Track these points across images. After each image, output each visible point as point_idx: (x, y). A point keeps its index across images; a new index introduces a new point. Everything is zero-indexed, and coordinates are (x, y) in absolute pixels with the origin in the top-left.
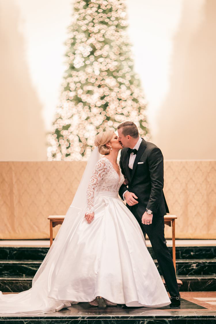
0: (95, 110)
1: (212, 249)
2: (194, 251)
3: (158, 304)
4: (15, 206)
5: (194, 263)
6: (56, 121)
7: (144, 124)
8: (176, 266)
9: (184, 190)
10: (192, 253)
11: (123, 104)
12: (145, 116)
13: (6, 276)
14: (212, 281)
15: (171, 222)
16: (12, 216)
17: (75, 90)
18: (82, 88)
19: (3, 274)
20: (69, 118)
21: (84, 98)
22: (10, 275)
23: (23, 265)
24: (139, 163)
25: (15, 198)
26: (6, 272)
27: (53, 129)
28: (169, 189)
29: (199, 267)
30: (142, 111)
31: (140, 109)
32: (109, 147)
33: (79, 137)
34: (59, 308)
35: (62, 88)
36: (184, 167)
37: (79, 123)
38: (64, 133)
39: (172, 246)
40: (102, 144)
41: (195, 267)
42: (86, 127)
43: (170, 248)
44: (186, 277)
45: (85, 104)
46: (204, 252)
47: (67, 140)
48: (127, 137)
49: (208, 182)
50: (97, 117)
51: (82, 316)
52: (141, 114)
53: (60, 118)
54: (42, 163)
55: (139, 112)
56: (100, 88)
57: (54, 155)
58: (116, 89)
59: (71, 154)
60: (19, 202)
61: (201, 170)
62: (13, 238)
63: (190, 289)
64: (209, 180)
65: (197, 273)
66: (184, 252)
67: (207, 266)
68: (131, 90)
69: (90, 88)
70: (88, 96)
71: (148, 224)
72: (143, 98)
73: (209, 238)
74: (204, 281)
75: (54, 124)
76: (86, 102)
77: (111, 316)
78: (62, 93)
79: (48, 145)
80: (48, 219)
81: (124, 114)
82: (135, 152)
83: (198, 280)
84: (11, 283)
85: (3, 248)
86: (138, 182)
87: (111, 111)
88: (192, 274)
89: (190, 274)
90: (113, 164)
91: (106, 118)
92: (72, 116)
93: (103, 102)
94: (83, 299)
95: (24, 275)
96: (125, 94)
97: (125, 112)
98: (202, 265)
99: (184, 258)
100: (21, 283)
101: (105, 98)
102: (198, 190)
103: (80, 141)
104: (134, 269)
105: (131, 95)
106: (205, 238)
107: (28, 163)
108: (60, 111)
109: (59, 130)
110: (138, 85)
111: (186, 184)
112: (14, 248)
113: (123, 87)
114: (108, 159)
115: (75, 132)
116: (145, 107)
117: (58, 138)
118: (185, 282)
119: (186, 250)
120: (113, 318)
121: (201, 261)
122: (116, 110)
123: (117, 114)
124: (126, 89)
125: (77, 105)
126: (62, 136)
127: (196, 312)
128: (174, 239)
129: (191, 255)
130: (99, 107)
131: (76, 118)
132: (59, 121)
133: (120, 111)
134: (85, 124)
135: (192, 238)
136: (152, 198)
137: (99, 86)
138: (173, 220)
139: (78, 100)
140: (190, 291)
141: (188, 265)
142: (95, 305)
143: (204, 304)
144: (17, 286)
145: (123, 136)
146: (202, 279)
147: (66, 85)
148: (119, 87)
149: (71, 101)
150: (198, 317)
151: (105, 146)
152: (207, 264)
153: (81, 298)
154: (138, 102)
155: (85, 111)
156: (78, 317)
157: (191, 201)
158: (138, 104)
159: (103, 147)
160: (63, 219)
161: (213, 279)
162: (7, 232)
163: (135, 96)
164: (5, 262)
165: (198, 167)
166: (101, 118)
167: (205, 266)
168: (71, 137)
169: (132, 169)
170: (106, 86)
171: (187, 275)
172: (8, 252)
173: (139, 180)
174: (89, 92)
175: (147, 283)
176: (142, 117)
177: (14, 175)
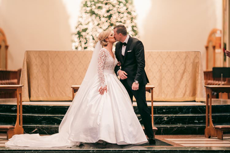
0: (103, 19)
1: (177, 108)
2: (166, 109)
3: (139, 142)
4: (50, 79)
5: (165, 117)
6: (78, 26)
7: (135, 28)
8: (154, 119)
9: (159, 70)
10: (164, 110)
11: (121, 15)
12: (135, 23)
13: (44, 124)
14: (177, 128)
15: (150, 90)
16: (48, 86)
17: (91, 6)
18: (95, 5)
19: (42, 123)
20: (86, 24)
21: (96, 11)
22: (47, 124)
23: (55, 117)
24: (128, 51)
25: (50, 74)
26: (44, 122)
27: (76, 31)
28: (150, 70)
29: (169, 119)
30: (133, 20)
31: (132, 18)
32: (107, 41)
33: (92, 36)
34: (78, 144)
35: (82, 5)
36: (160, 55)
37: (93, 27)
38: (83, 34)
39: (151, 106)
40: (102, 39)
41: (166, 119)
42: (97, 30)
43: (149, 107)
44: (160, 125)
45: (97, 15)
46: (172, 110)
47: (85, 38)
48: (119, 34)
49: (175, 65)
50: (104, 24)
51: (92, 150)
52: (133, 22)
53: (81, 24)
54: (68, 52)
55: (132, 20)
56: (107, 5)
57: (77, 48)
58: (117, 6)
59: (88, 47)
60: (53, 77)
61: (170, 57)
62: (49, 100)
63: (163, 133)
64: (175, 64)
65: (167, 123)
66: (159, 110)
67: (174, 118)
68: (127, 7)
69: (100, 5)
70: (98, 10)
71: (136, 90)
72: (134, 11)
73: (175, 101)
74: (172, 128)
75: (77, 28)
76: (97, 14)
77: (111, 150)
78: (82, 8)
79: (73, 41)
80: (72, 87)
81: (122, 21)
82: (125, 44)
83: (167, 127)
84: (47, 129)
85: (42, 106)
86: (128, 64)
87: (113, 20)
88: (164, 124)
89: (162, 124)
90: (110, 52)
91: (110, 24)
92: (89, 23)
93: (109, 14)
94: (90, 141)
95: (56, 124)
96: (123, 9)
97: (123, 20)
98: (171, 118)
99: (159, 113)
100: (54, 128)
101: (110, 12)
102: (169, 70)
103: (93, 39)
104: (122, 121)
105: (127, 9)
106: (172, 101)
107: (59, 52)
108: (80, 19)
109: (80, 31)
110: (131, 3)
111: (161, 66)
112: (49, 106)
113: (122, 5)
114: (106, 49)
115: (90, 34)
116: (135, 17)
117: (79, 37)
118: (159, 129)
119: (160, 108)
120: (112, 151)
121: (170, 115)
122: (117, 19)
123: (117, 22)
124: (123, 5)
125: (92, 16)
126: (82, 36)
127: (166, 147)
128: (152, 101)
129: (164, 111)
130: (106, 17)
131: (91, 24)
132: (80, 26)
133: (119, 20)
134: (97, 28)
135: (164, 101)
136: (138, 73)
137: (106, 4)
138: (152, 88)
139: (92, 13)
140: (162, 134)
141: (161, 118)
142: (101, 143)
143: (172, 143)
144: (51, 131)
145: (116, 34)
146: (170, 127)
147: (85, 3)
148: (119, 5)
149: (88, 13)
150: (167, 151)
151: (105, 41)
152: (173, 117)
153: (89, 141)
154: (131, 14)
155: (97, 20)
156: (90, 150)
157: (164, 77)
158: (131, 16)
159: (103, 41)
160: (78, 88)
161: (178, 127)
162: (45, 96)
163: (129, 10)
164: (43, 115)
165: (169, 55)
166: (107, 24)
167: (172, 119)
168: (87, 37)
169: (124, 55)
170: (111, 4)
171: (161, 124)
172: (46, 109)
173: (129, 62)
174: (100, 8)
175: (131, 129)
176: (133, 24)
177: (50, 59)
